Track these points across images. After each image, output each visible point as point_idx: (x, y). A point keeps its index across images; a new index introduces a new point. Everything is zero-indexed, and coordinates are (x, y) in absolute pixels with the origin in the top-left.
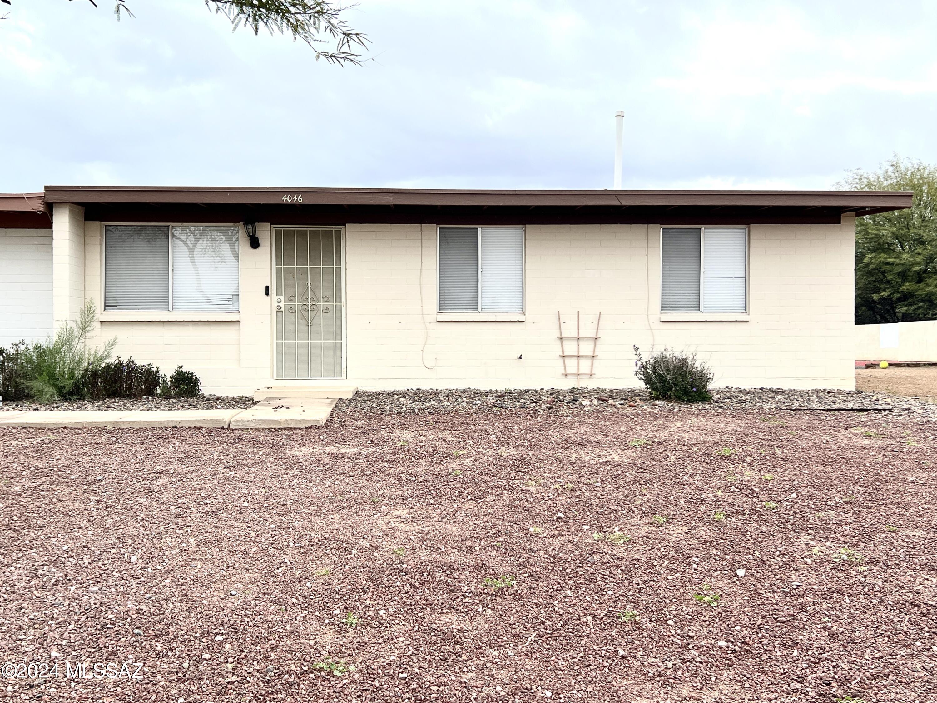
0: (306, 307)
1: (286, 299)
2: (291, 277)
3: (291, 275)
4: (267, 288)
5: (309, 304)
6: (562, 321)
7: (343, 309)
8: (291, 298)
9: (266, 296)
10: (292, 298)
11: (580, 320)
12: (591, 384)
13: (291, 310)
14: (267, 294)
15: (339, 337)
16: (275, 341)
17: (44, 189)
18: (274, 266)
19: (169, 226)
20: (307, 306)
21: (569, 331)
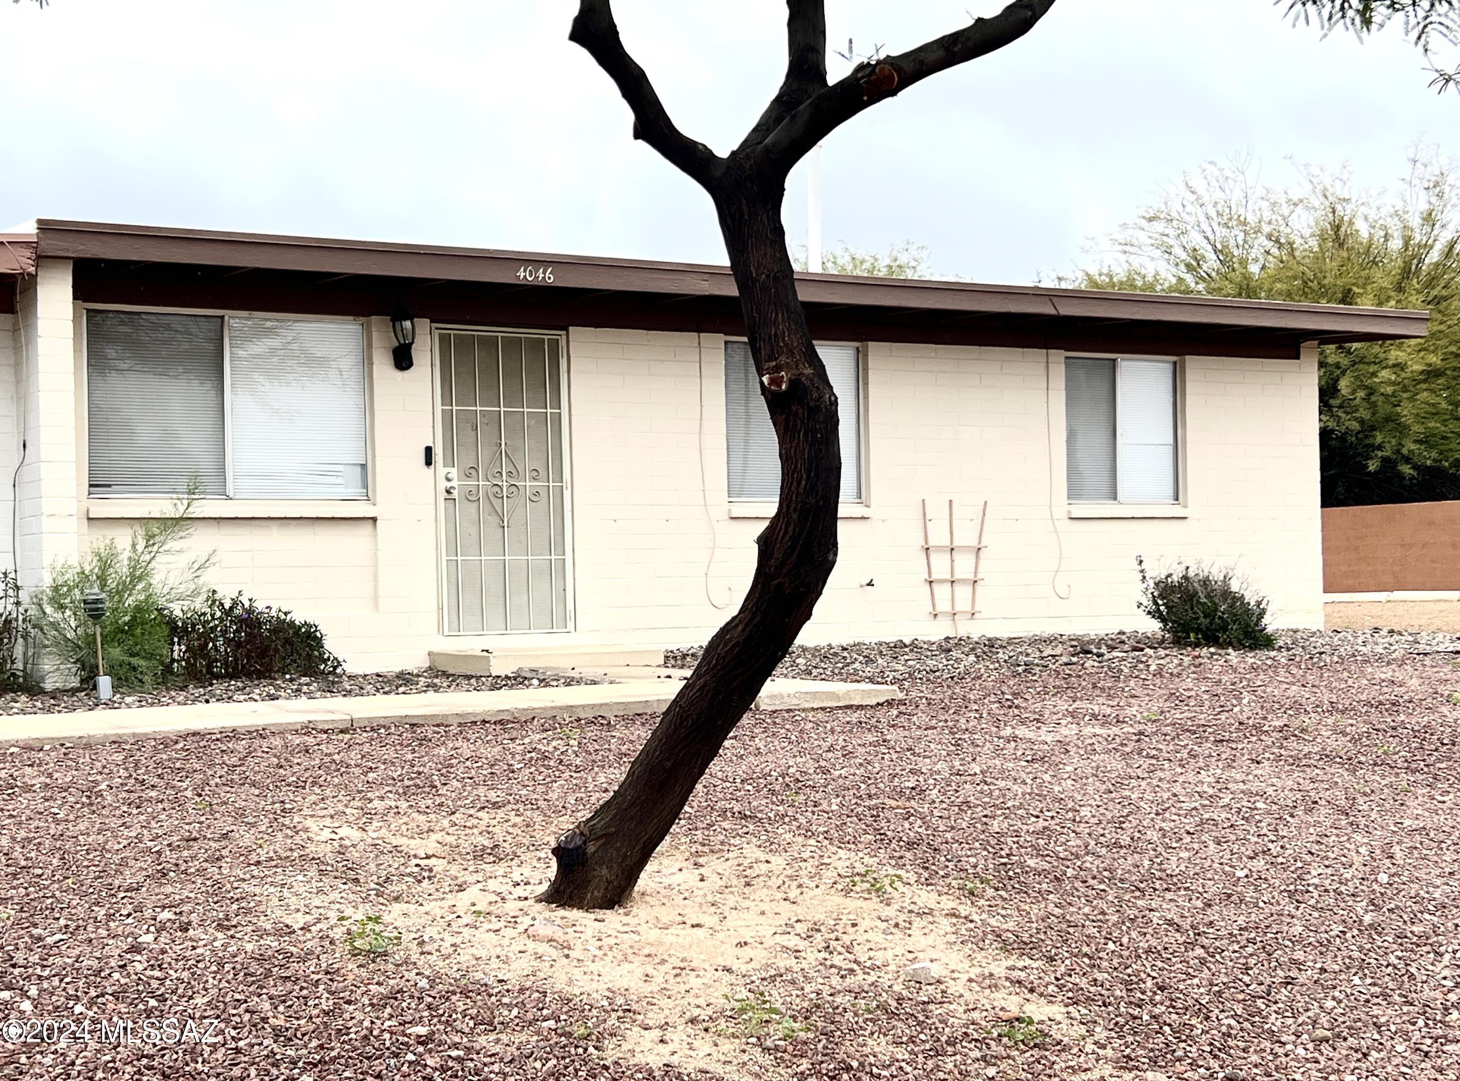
0: (497, 489)
1: (462, 473)
2: (469, 430)
3: (469, 425)
4: (429, 451)
5: (505, 483)
6: (928, 517)
7: (567, 494)
8: (470, 472)
9: (425, 467)
10: (473, 471)
11: (954, 517)
12: (976, 630)
13: (471, 497)
14: (429, 462)
15: (560, 549)
16: (444, 558)
17: (36, 226)
18: (439, 407)
19: (222, 317)
20: (501, 488)
21: (939, 537)
